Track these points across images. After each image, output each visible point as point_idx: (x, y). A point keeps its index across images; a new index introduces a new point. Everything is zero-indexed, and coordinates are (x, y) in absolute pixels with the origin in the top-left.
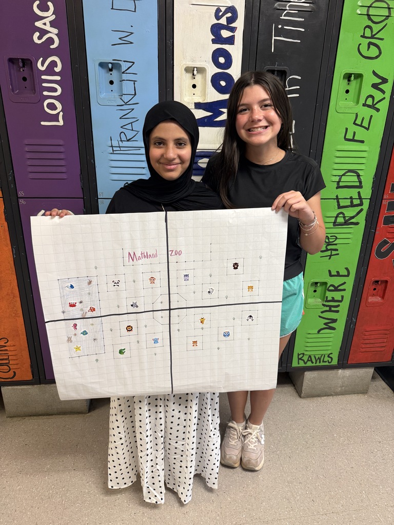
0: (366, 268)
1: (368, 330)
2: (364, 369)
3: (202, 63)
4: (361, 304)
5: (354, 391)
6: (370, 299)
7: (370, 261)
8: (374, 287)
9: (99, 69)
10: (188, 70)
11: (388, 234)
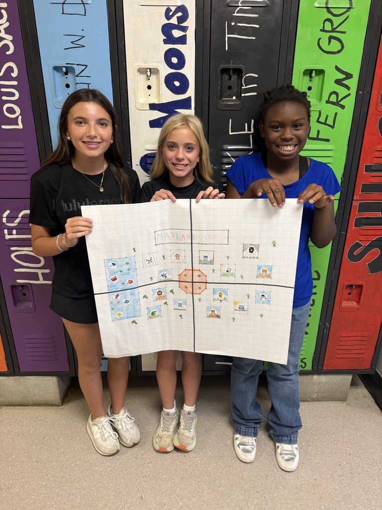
0: (338, 271)
1: (343, 335)
2: (341, 376)
3: (154, 64)
4: (334, 308)
5: (332, 398)
6: (345, 304)
7: (342, 265)
8: (349, 291)
9: (54, 73)
10: (142, 71)
11: (360, 237)
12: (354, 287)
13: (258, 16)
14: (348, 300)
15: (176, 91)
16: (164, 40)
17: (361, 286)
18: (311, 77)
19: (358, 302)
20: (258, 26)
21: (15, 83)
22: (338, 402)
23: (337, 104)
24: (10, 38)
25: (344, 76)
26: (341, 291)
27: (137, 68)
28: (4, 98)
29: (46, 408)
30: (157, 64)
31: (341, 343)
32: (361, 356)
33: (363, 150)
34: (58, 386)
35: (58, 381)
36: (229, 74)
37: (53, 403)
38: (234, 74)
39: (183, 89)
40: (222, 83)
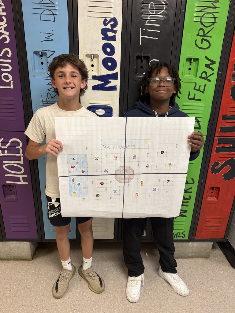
0: (205, 179)
1: (208, 218)
2: (206, 243)
3: (96, 52)
4: (203, 201)
5: (200, 256)
6: (209, 199)
7: (208, 175)
8: (211, 191)
9: (34, 56)
10: (88, 56)
11: (219, 158)
12: (215, 188)
13: (159, 25)
14: (211, 196)
15: (109, 68)
16: (102, 38)
17: (219, 188)
18: (190, 62)
19: (217, 198)
20: (159, 32)
21: (10, 61)
22: (204, 259)
23: (206, 78)
24: (7, 33)
25: (211, 63)
26: (207, 191)
27: (86, 54)
28: (2, 70)
29: (22, 261)
30: (98, 52)
31: (206, 223)
32: (218, 230)
33: (221, 106)
34: (30, 248)
35: (30, 245)
36: (141, 59)
37: (26, 259)
38: (144, 59)
39: (113, 67)
40: (137, 64)
